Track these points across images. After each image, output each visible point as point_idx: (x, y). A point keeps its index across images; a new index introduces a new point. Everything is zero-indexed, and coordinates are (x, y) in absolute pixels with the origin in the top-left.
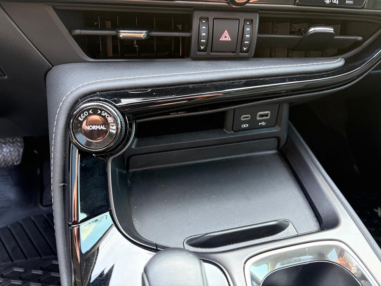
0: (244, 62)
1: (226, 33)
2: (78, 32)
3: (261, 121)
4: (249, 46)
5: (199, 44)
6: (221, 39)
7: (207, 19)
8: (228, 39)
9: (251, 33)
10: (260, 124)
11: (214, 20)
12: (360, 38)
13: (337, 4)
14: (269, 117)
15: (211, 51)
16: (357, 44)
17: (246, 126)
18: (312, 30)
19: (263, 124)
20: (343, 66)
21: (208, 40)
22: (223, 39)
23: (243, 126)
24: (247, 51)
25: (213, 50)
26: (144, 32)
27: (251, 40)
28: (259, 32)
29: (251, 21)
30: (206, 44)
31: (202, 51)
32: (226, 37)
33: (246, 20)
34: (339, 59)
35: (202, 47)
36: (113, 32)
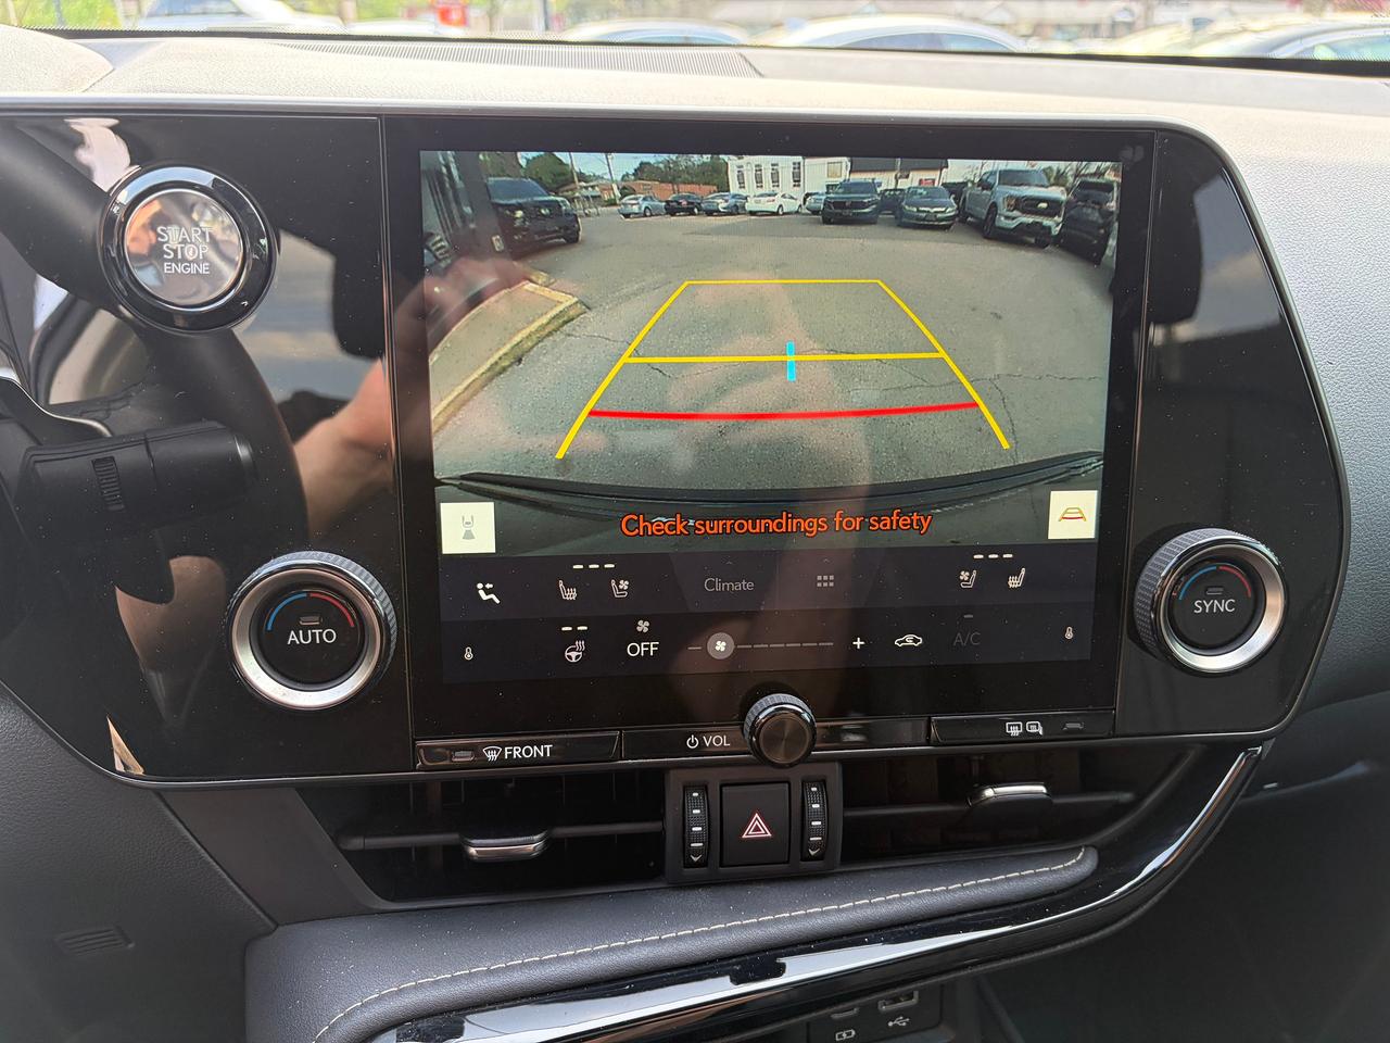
0: (815, 886)
1: (757, 820)
2: (357, 843)
3: (893, 1016)
4: (825, 848)
5: (685, 850)
6: (744, 836)
7: (704, 788)
8: (765, 833)
9: (826, 815)
10: (891, 1024)
11: (724, 789)
12: (1126, 797)
13: (1041, 733)
14: (914, 1001)
15: (722, 865)
16: (1119, 811)
17: (849, 1034)
18: (989, 793)
19: (902, 1022)
20: (1094, 874)
21: (708, 843)
22: (749, 834)
23: (840, 1036)
24: (819, 858)
25: (725, 862)
26: (536, 837)
27: (827, 831)
28: (848, 804)
29: (822, 783)
30: (706, 852)
31: (697, 865)
32: (757, 829)
33: (806, 783)
34: (1081, 854)
35: (695, 859)
36: (453, 837)
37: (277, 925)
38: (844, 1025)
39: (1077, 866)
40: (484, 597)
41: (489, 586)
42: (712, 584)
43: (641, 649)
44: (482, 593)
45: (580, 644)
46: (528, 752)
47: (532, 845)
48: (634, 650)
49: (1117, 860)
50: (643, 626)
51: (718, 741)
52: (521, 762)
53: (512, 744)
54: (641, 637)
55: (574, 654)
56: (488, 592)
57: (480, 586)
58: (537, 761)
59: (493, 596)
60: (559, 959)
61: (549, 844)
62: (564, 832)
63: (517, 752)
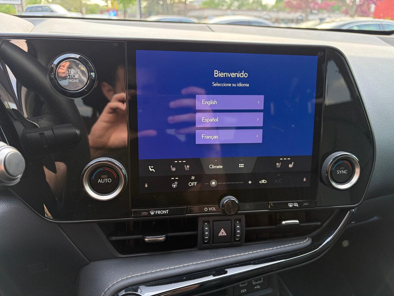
0: (238, 248)
1: (222, 231)
2: (114, 238)
3: (256, 285)
4: (240, 238)
5: (203, 239)
6: (219, 235)
7: (208, 222)
8: (225, 234)
9: (241, 229)
10: (255, 288)
11: (214, 222)
12: (319, 223)
13: (297, 206)
14: (262, 281)
15: (213, 243)
16: (317, 227)
17: (244, 290)
18: (284, 222)
19: (258, 287)
20: (311, 244)
21: (210, 237)
22: (220, 234)
23: (242, 291)
24: (239, 241)
26: (164, 236)
27: (241, 234)
28: (247, 226)
29: (240, 220)
30: (209, 239)
31: (207, 243)
32: (223, 233)
33: (236, 220)
34: (307, 239)
35: (206, 241)
36: (141, 236)
37: (90, 262)
38: (243, 288)
39: (306, 242)
40: (151, 170)
41: (152, 167)
42: (211, 167)
43: (192, 184)
44: (150, 169)
45: (176, 183)
46: (162, 212)
47: (162, 238)
48: (190, 184)
49: (317, 240)
50: (193, 178)
51: (213, 209)
52: (160, 215)
53: (158, 210)
54: (192, 181)
55: (174, 185)
56: (152, 168)
57: (150, 167)
58: (164, 215)
59: (153, 170)
60: (170, 269)
61: (167, 238)
62: (170, 234)
63: (159, 212)
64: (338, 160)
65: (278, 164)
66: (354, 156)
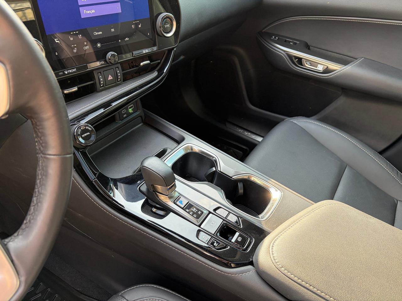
0: (120, 86)
1: (110, 76)
4: (120, 78)
5: (100, 84)
7: (100, 73)
8: (112, 78)
9: (120, 73)
11: (104, 72)
12: (159, 61)
13: (148, 52)
14: (133, 107)
15: (106, 86)
16: (159, 63)
18: (142, 64)
19: (132, 111)
20: (158, 74)
21: (103, 82)
22: (109, 79)
23: (124, 116)
24: (120, 81)
26: (76, 87)
27: (120, 76)
28: (123, 70)
29: (118, 68)
30: (103, 84)
31: (102, 86)
32: (110, 78)
33: (116, 68)
34: (155, 72)
38: (124, 114)
39: (155, 74)
40: (57, 42)
41: (57, 39)
42: (95, 33)
43: (86, 48)
44: (56, 41)
45: (76, 48)
46: (72, 71)
47: (75, 89)
48: (85, 48)
49: (160, 71)
50: (85, 43)
51: (102, 63)
52: (71, 73)
53: (69, 70)
54: (86, 46)
55: (75, 51)
56: (57, 40)
57: (55, 39)
58: (74, 72)
59: (58, 41)
61: (78, 88)
62: (79, 86)
63: (70, 71)
64: (164, 19)
65: (133, 26)
66: (171, 14)
